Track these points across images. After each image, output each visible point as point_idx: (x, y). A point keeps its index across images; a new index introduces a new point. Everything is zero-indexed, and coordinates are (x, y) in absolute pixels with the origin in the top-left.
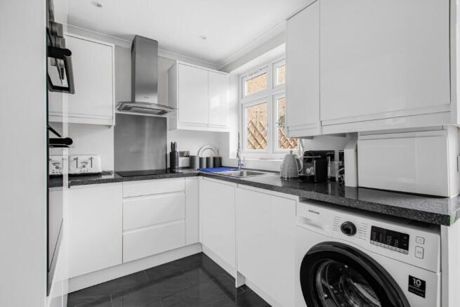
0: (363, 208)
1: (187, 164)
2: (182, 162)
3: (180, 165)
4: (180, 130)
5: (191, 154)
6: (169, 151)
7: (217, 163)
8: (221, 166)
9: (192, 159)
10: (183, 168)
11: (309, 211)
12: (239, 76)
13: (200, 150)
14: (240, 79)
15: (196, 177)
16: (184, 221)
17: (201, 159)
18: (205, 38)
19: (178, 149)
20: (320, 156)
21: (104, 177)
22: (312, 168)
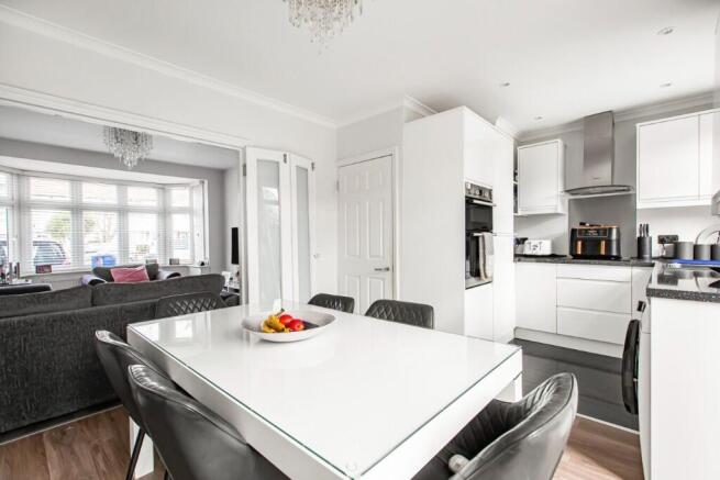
3: (656, 253)
5: (680, 240)
6: (637, 235)
9: (678, 246)
17: (696, 249)
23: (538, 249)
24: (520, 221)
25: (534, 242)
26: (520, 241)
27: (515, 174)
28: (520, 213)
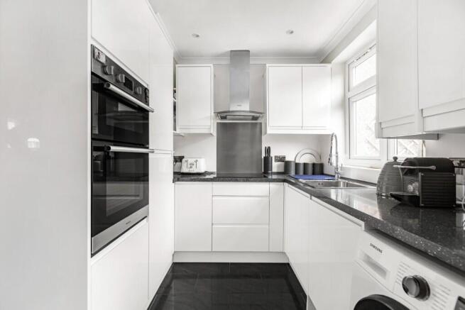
0: (448, 261)
1: (282, 170)
2: (276, 166)
3: (275, 170)
4: (270, 134)
5: (287, 159)
6: (263, 155)
7: (318, 169)
8: (322, 173)
9: (287, 164)
10: (278, 173)
11: (371, 245)
12: (345, 63)
13: (297, 154)
14: (346, 67)
15: (282, 183)
16: (267, 226)
17: (297, 165)
18: (292, 32)
19: (273, 154)
20: (433, 167)
21: (207, 177)
22: (416, 184)
23: (194, 167)
24: (178, 139)
25: (191, 161)
26: (178, 159)
27: (175, 91)
28: (178, 131)
